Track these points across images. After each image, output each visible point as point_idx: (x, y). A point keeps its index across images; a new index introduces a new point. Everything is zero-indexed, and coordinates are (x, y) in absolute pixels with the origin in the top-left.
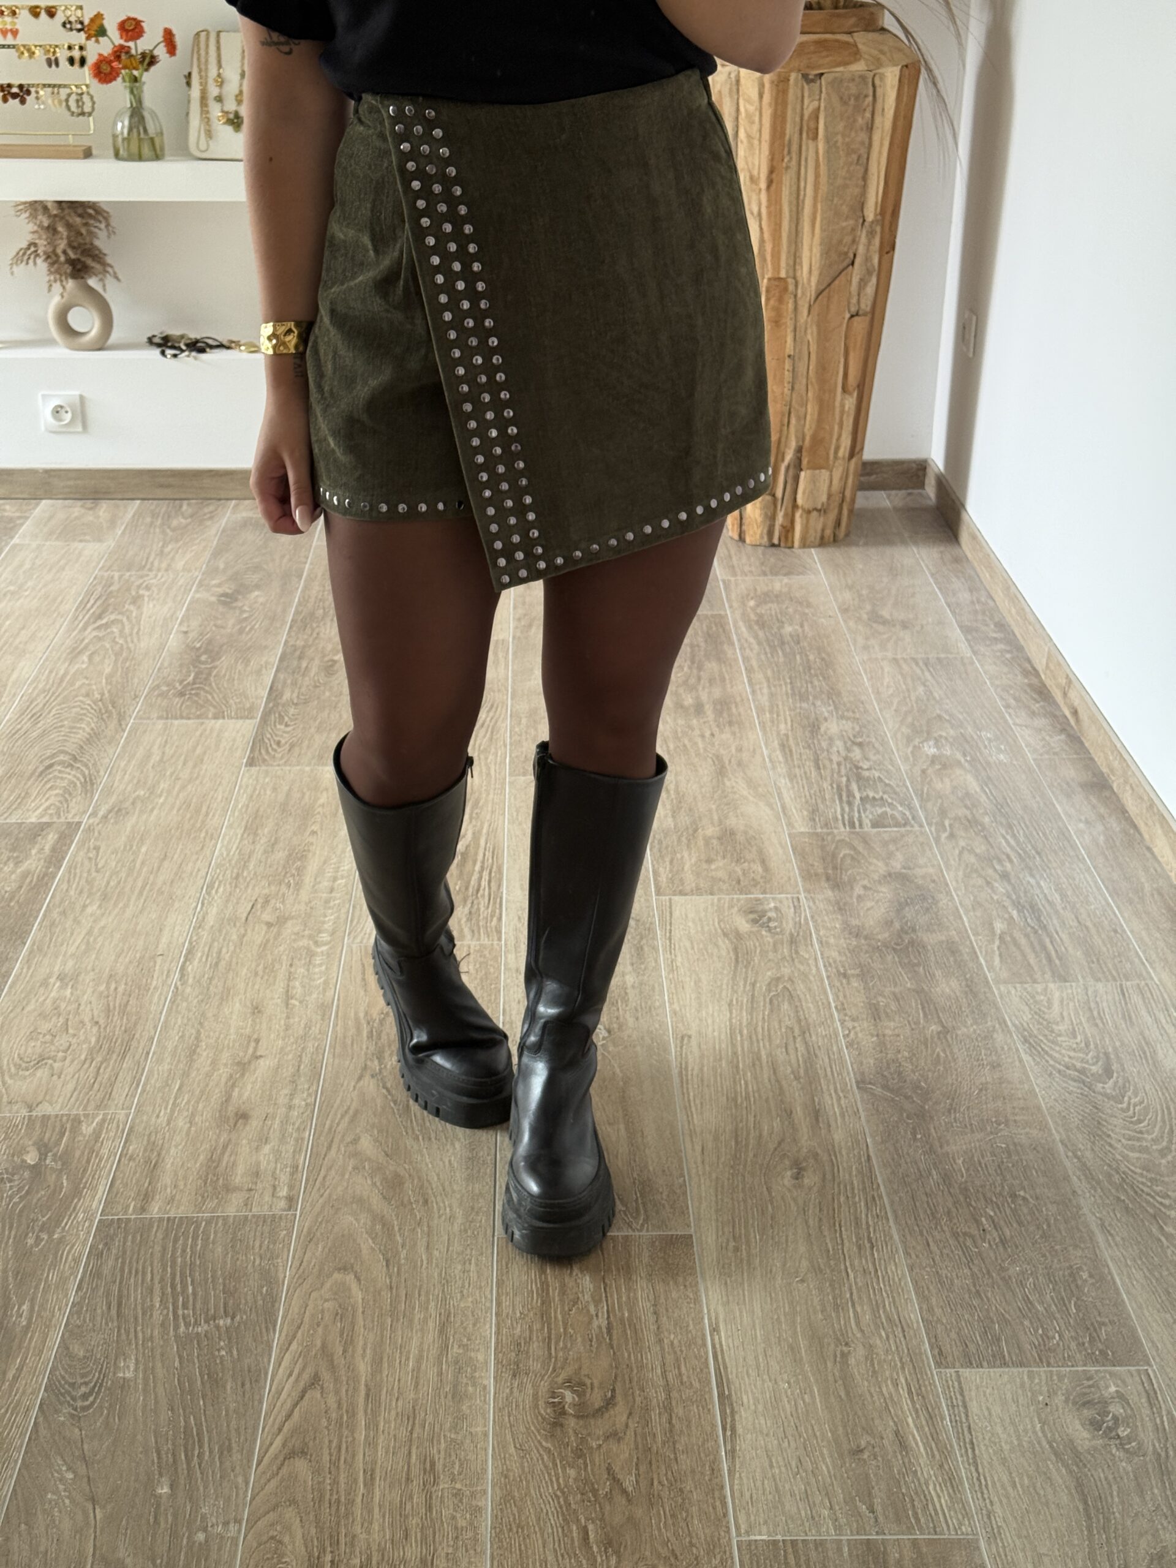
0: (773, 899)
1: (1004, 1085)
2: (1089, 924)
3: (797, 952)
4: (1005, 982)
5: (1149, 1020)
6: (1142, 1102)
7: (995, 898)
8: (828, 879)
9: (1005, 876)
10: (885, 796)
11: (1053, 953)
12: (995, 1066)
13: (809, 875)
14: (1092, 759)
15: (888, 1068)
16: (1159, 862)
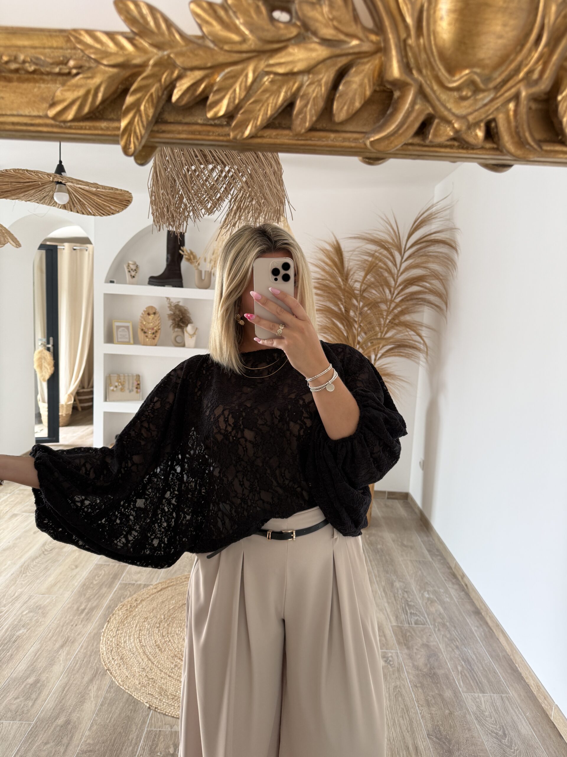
0: (390, 652)
1: (473, 739)
2: (486, 669)
3: (400, 676)
4: (466, 692)
5: (512, 711)
6: (518, 749)
7: (456, 656)
8: (405, 645)
9: (457, 647)
10: (417, 613)
11: (478, 680)
12: (469, 730)
13: (399, 643)
14: (473, 602)
15: (436, 729)
16: (502, 645)
